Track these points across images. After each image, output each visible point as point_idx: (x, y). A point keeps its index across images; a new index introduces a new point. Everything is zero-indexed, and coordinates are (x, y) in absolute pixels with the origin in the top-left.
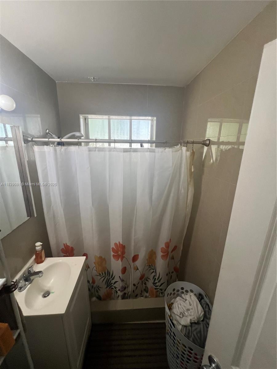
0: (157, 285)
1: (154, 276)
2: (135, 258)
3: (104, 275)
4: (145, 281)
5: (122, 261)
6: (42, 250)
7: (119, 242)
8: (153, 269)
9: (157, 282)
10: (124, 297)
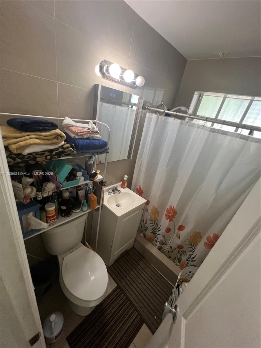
0: (189, 262)
1: (191, 255)
2: (181, 228)
3: (154, 223)
4: (182, 252)
5: (169, 222)
6: (126, 181)
7: (174, 207)
8: (193, 249)
9: (190, 261)
10: (160, 249)
